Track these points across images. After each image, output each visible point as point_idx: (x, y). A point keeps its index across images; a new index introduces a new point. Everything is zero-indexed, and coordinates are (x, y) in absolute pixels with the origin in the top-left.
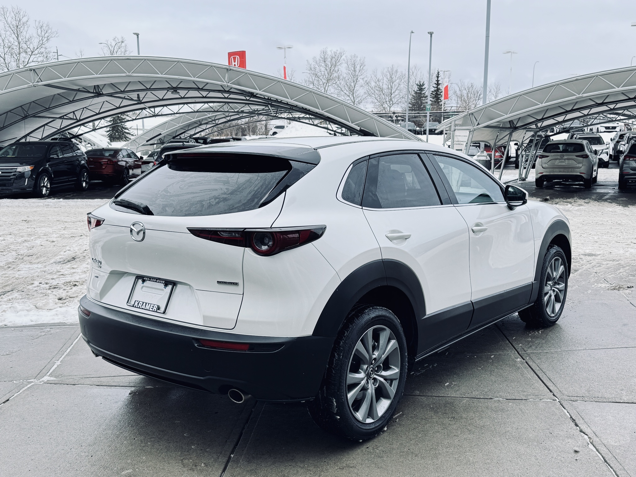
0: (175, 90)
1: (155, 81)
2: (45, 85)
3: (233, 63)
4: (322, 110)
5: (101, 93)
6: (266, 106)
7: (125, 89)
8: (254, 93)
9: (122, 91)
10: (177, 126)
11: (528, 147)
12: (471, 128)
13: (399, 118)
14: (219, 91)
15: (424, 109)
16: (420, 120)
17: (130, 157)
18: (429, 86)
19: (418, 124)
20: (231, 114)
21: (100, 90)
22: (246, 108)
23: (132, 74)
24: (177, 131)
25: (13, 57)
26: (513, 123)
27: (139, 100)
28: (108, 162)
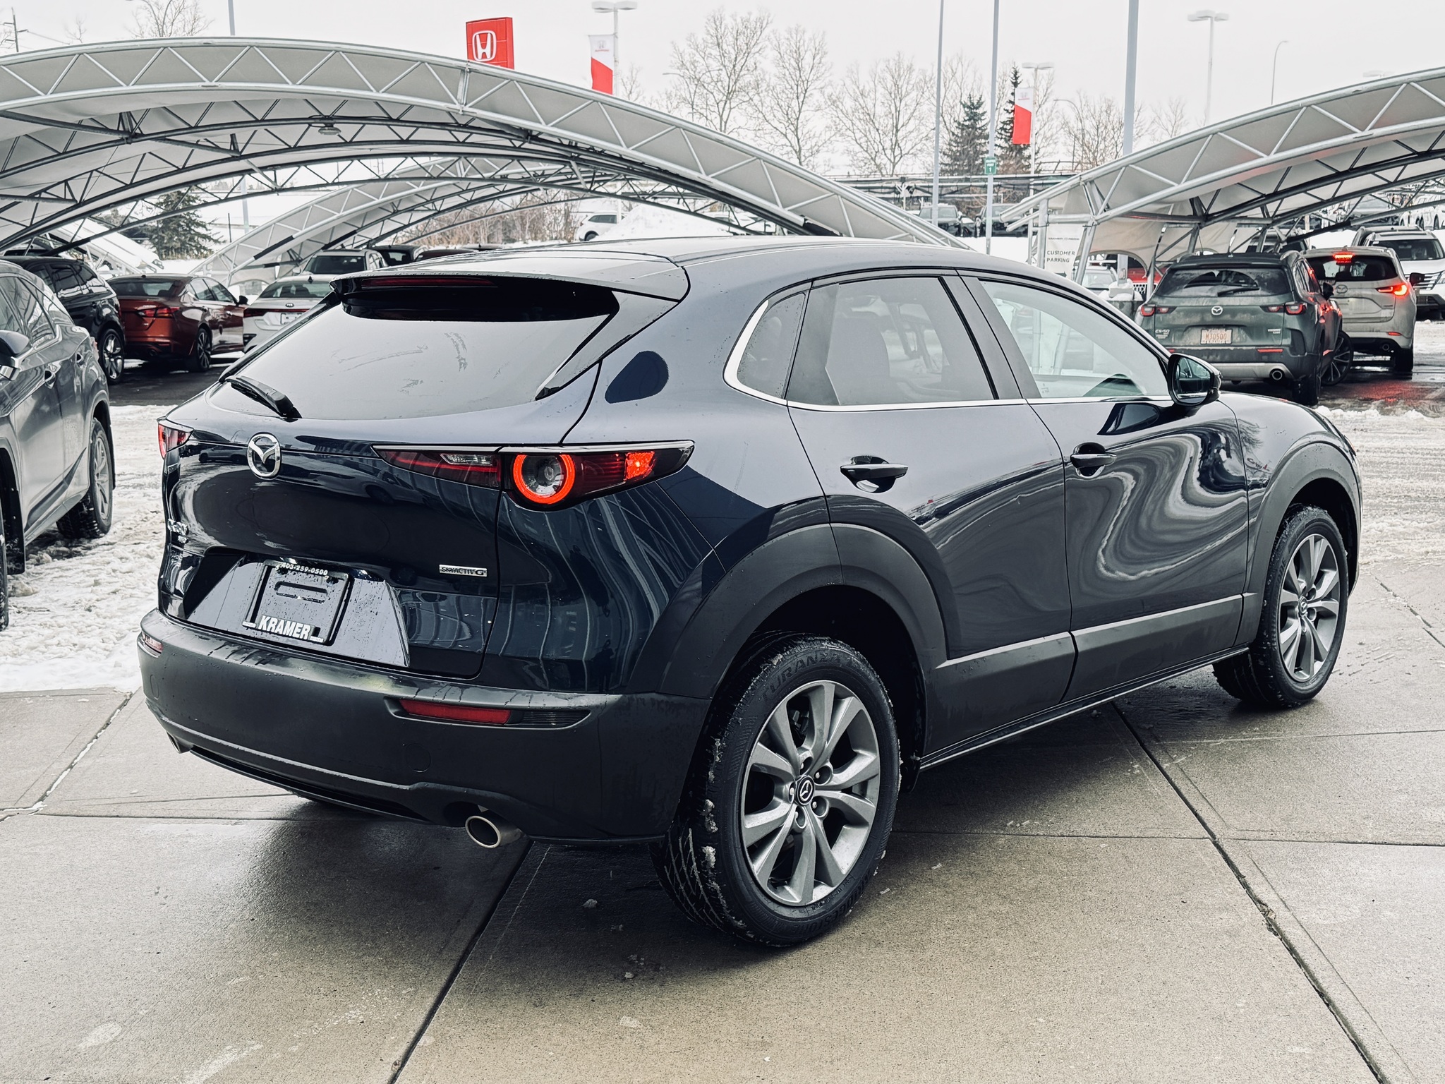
0: (328, 122)
1: (277, 101)
3: (480, 51)
4: (707, 174)
5: (138, 131)
6: (565, 163)
7: (200, 120)
8: (531, 131)
9: (191, 128)
10: (334, 217)
12: (1089, 218)
13: (917, 193)
14: (443, 125)
15: (982, 169)
17: (214, 298)
18: (995, 107)
20: (474, 184)
22: (514, 170)
23: (217, 84)
24: (335, 230)
26: (1201, 204)
27: (236, 150)
28: (158, 312)
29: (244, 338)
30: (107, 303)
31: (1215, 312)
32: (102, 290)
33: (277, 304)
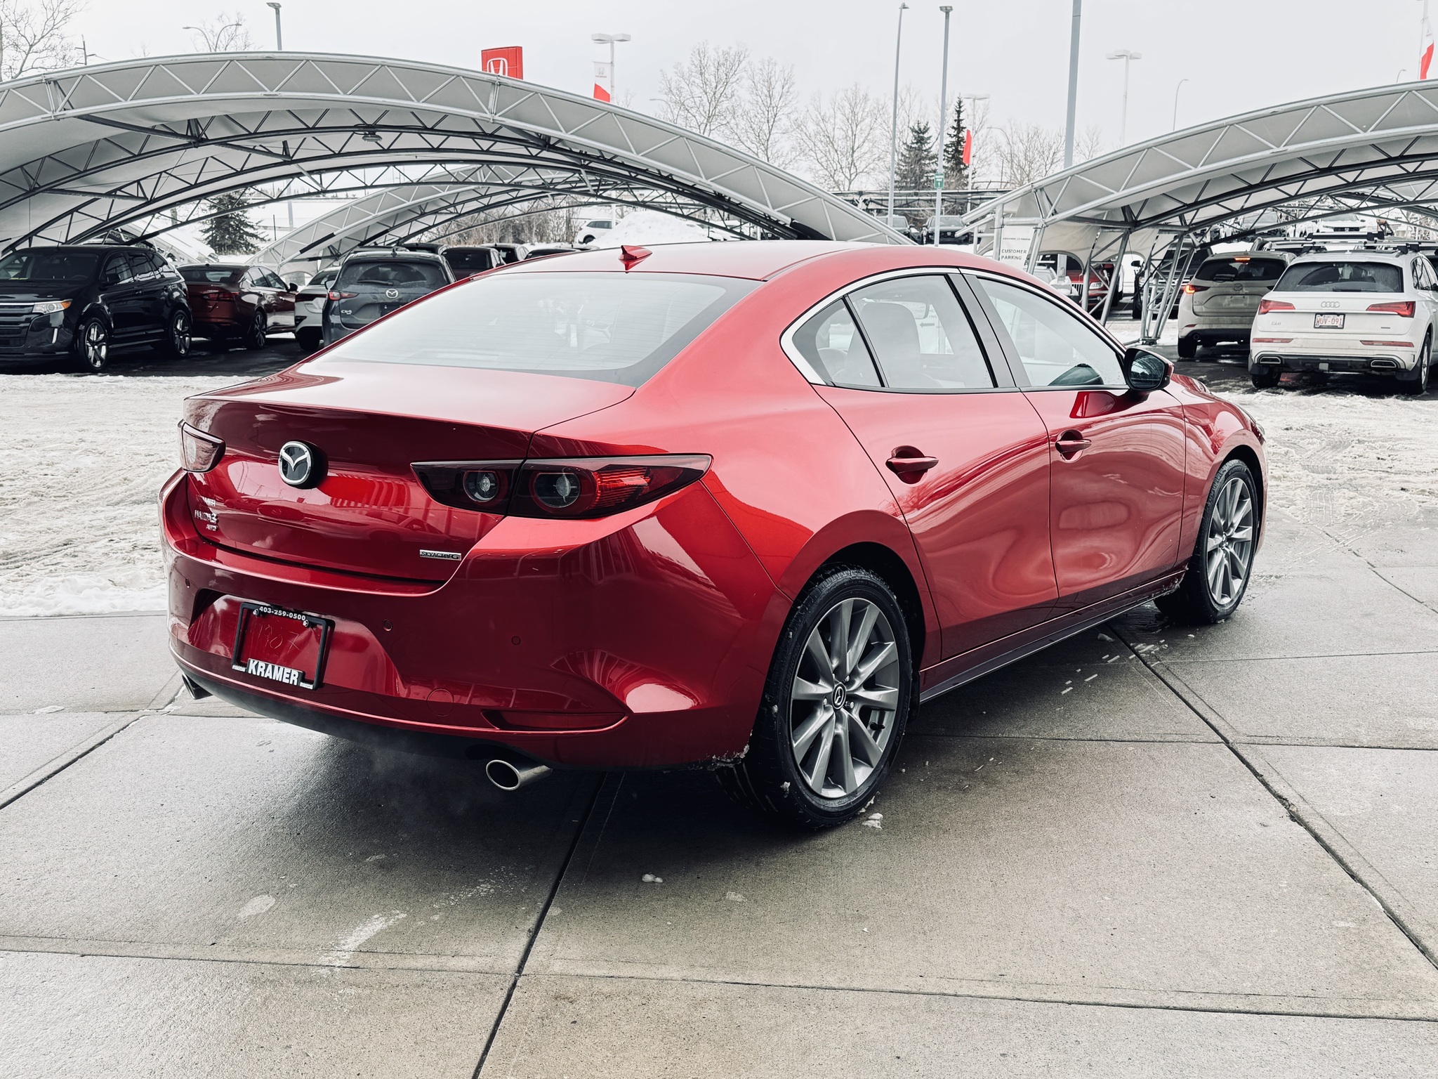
0: (370, 130)
1: (327, 111)
2: (80, 117)
4: (707, 179)
5: (204, 136)
6: (574, 171)
7: (257, 128)
8: (549, 137)
9: (250, 134)
10: (370, 217)
11: (1164, 269)
12: (1039, 221)
13: (872, 206)
14: (472, 135)
15: (928, 185)
16: (919, 210)
17: (269, 285)
18: (940, 132)
19: (915, 219)
20: (494, 189)
21: (201, 131)
22: (530, 177)
24: (370, 229)
26: (1131, 212)
27: (287, 155)
28: (220, 296)
29: (296, 320)
30: (176, 287)
32: (172, 275)
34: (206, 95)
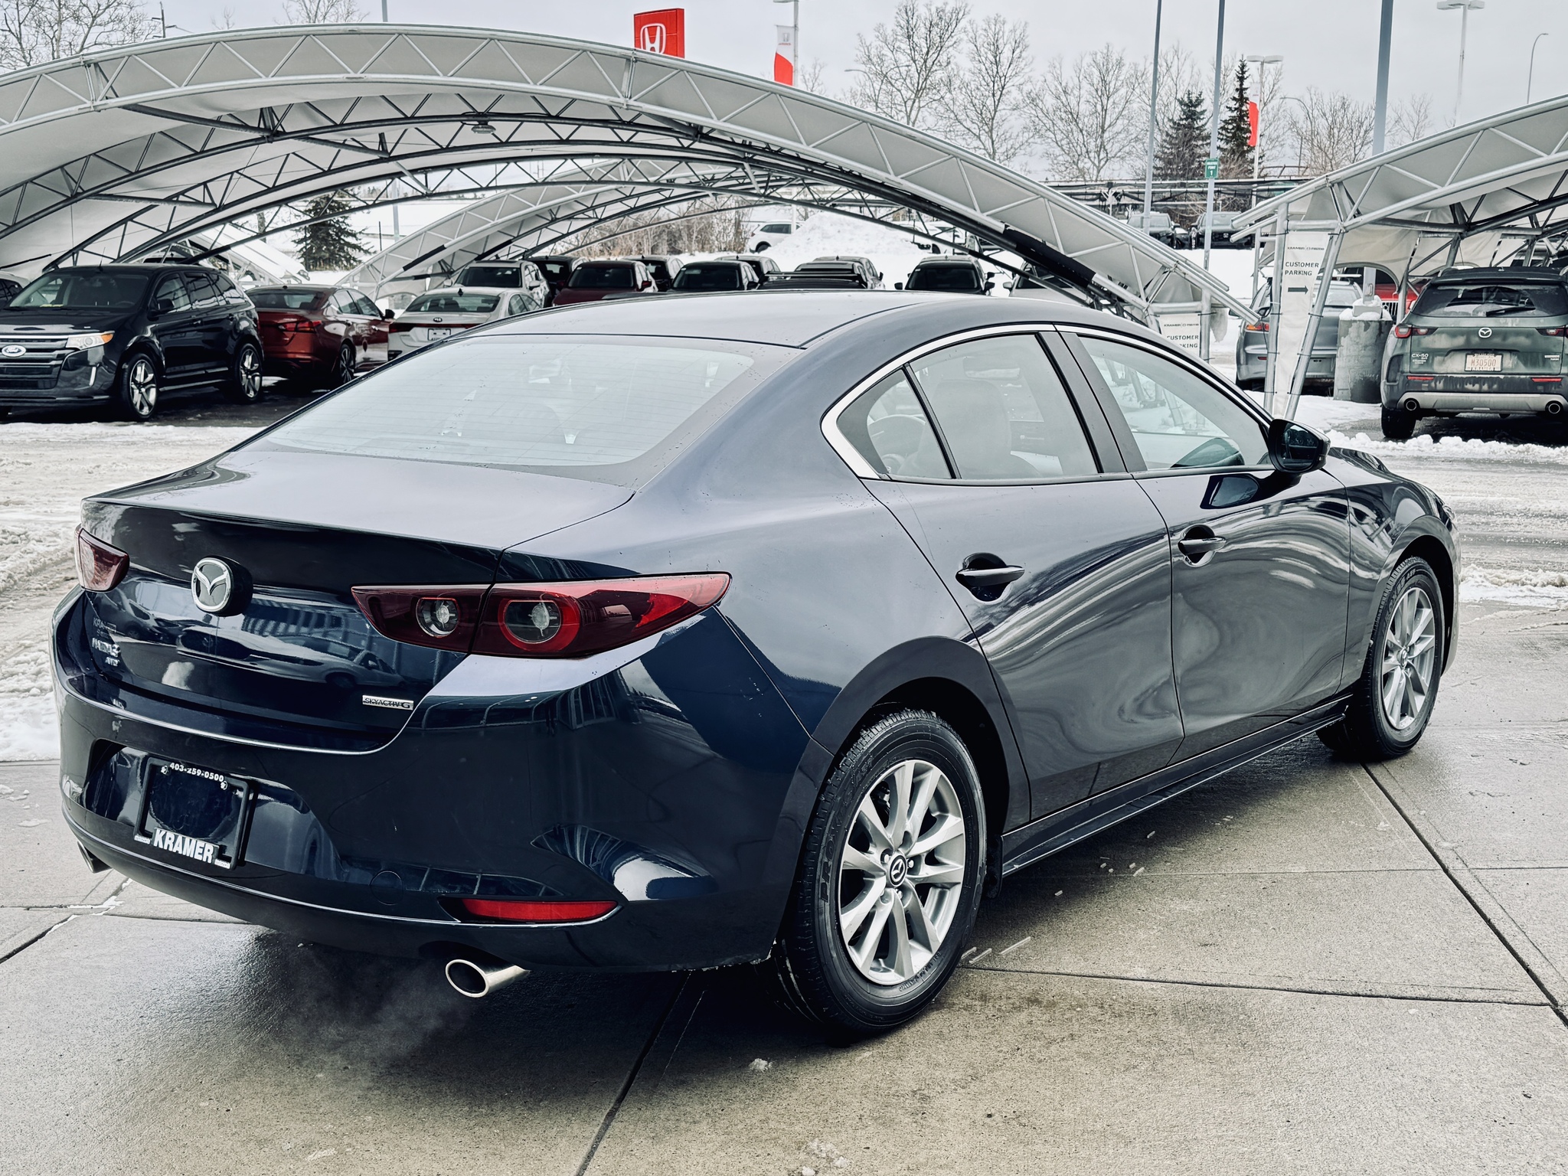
0: (482, 119)
1: (428, 96)
2: (125, 107)
3: (649, 44)
4: (895, 174)
5: (280, 129)
6: (737, 165)
7: (345, 118)
8: (702, 127)
9: (336, 125)
10: (488, 225)
12: (1335, 224)
13: (1125, 200)
14: (605, 123)
15: (1199, 173)
16: (1187, 206)
17: (359, 312)
18: (1216, 104)
19: (1181, 217)
20: (639, 190)
21: (276, 122)
22: (682, 173)
23: (363, 75)
24: (489, 239)
25: (41, 31)
26: (1463, 211)
27: (385, 151)
28: (299, 325)
29: (389, 355)
30: (245, 315)
31: (1482, 334)
32: (240, 301)
33: (425, 318)
34: (275, 79)
